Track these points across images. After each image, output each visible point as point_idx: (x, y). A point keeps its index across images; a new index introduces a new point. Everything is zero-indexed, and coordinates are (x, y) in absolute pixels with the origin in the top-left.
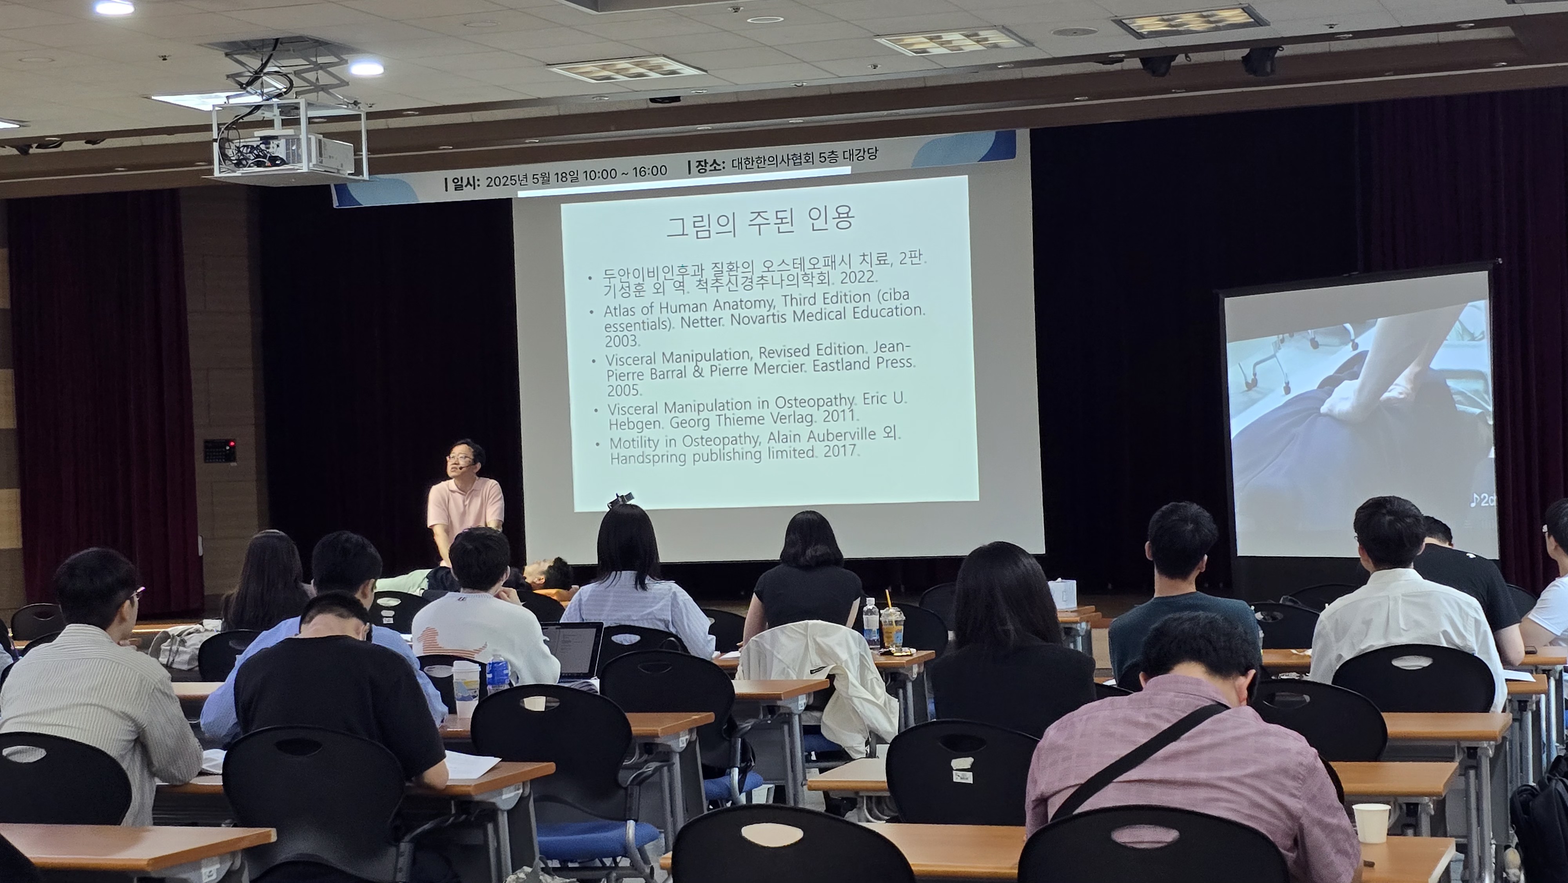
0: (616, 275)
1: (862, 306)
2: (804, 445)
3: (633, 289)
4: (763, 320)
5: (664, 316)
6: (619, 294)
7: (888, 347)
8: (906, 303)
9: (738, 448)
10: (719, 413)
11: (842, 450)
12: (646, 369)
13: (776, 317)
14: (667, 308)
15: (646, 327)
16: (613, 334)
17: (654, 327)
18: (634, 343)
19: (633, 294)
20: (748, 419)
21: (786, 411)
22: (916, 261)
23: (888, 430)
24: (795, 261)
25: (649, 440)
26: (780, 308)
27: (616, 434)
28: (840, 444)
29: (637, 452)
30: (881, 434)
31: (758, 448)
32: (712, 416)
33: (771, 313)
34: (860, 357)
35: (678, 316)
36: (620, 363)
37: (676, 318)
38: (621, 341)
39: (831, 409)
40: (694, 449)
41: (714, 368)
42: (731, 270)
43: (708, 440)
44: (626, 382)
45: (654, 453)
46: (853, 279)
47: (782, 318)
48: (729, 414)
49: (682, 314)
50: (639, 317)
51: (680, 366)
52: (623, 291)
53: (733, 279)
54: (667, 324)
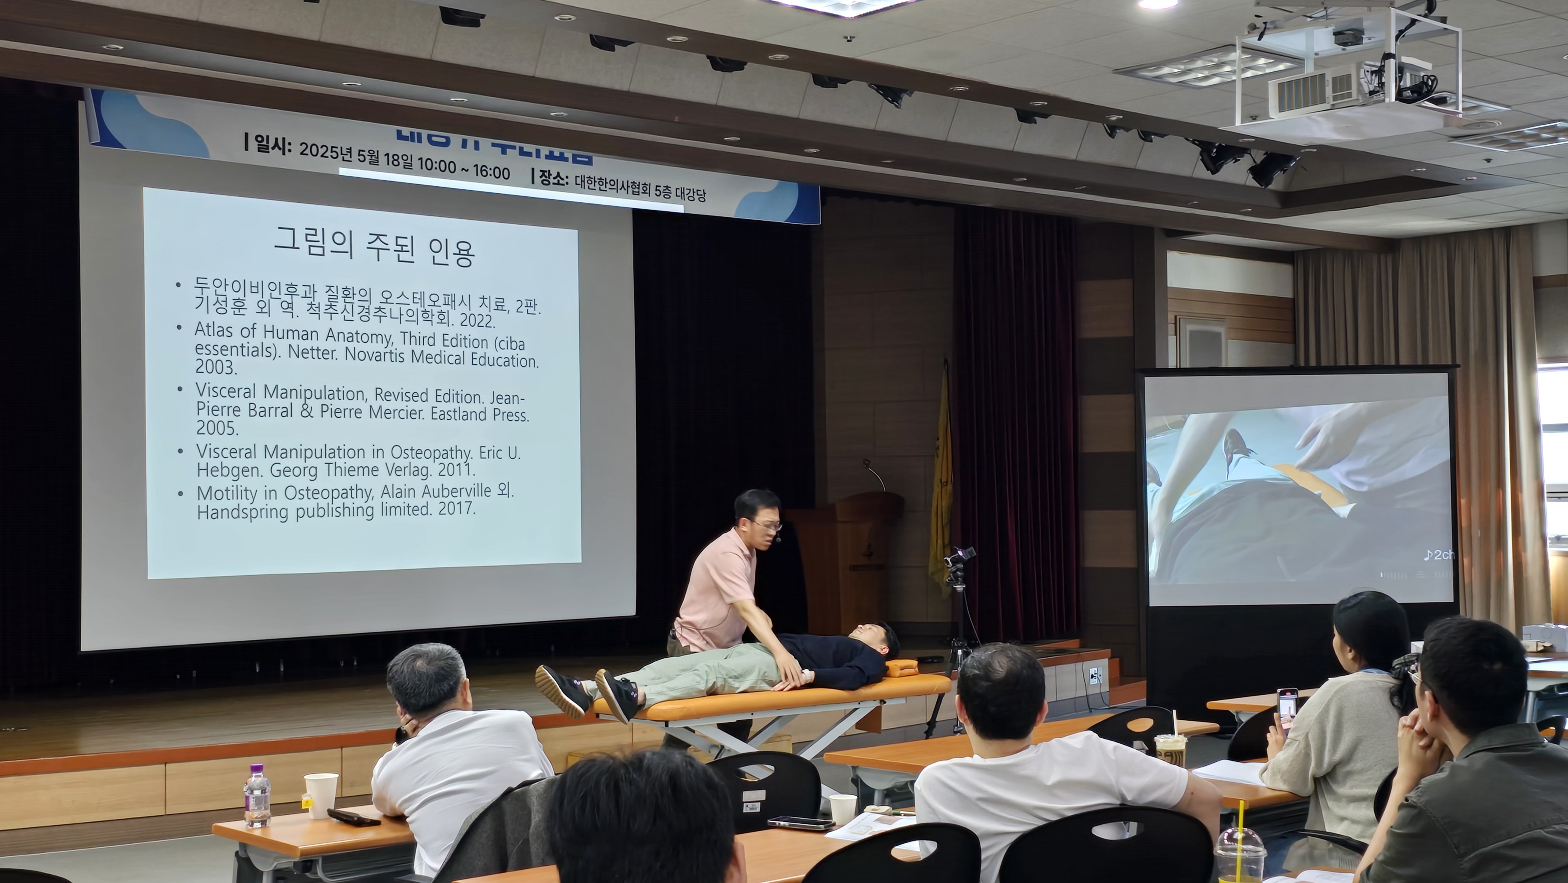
0: (210, 285)
1: (480, 352)
2: (417, 501)
3: (230, 303)
4: (379, 357)
5: (269, 341)
6: (212, 309)
7: (505, 398)
8: (522, 354)
9: (348, 502)
10: (329, 460)
11: (457, 507)
12: (243, 403)
13: (393, 356)
14: (273, 332)
15: (245, 353)
16: (205, 358)
17: (256, 352)
18: (229, 371)
19: (230, 311)
20: (361, 469)
21: (401, 462)
22: (531, 310)
23: (502, 487)
24: (415, 295)
25: (246, 490)
26: (398, 345)
27: (206, 482)
28: (456, 501)
29: (231, 504)
30: (495, 491)
31: (370, 503)
32: (320, 463)
33: (388, 350)
34: (476, 407)
35: (285, 343)
36: (212, 393)
37: (282, 346)
38: (214, 366)
39: (446, 462)
40: (297, 503)
41: (325, 408)
42: (346, 296)
43: (316, 492)
44: (220, 418)
45: (252, 506)
46: (472, 323)
47: (399, 358)
48: (340, 462)
49: (291, 341)
50: (237, 340)
51: (286, 403)
52: (218, 305)
53: (349, 306)
54: (272, 351)
